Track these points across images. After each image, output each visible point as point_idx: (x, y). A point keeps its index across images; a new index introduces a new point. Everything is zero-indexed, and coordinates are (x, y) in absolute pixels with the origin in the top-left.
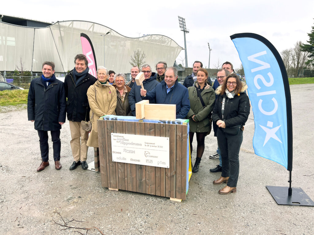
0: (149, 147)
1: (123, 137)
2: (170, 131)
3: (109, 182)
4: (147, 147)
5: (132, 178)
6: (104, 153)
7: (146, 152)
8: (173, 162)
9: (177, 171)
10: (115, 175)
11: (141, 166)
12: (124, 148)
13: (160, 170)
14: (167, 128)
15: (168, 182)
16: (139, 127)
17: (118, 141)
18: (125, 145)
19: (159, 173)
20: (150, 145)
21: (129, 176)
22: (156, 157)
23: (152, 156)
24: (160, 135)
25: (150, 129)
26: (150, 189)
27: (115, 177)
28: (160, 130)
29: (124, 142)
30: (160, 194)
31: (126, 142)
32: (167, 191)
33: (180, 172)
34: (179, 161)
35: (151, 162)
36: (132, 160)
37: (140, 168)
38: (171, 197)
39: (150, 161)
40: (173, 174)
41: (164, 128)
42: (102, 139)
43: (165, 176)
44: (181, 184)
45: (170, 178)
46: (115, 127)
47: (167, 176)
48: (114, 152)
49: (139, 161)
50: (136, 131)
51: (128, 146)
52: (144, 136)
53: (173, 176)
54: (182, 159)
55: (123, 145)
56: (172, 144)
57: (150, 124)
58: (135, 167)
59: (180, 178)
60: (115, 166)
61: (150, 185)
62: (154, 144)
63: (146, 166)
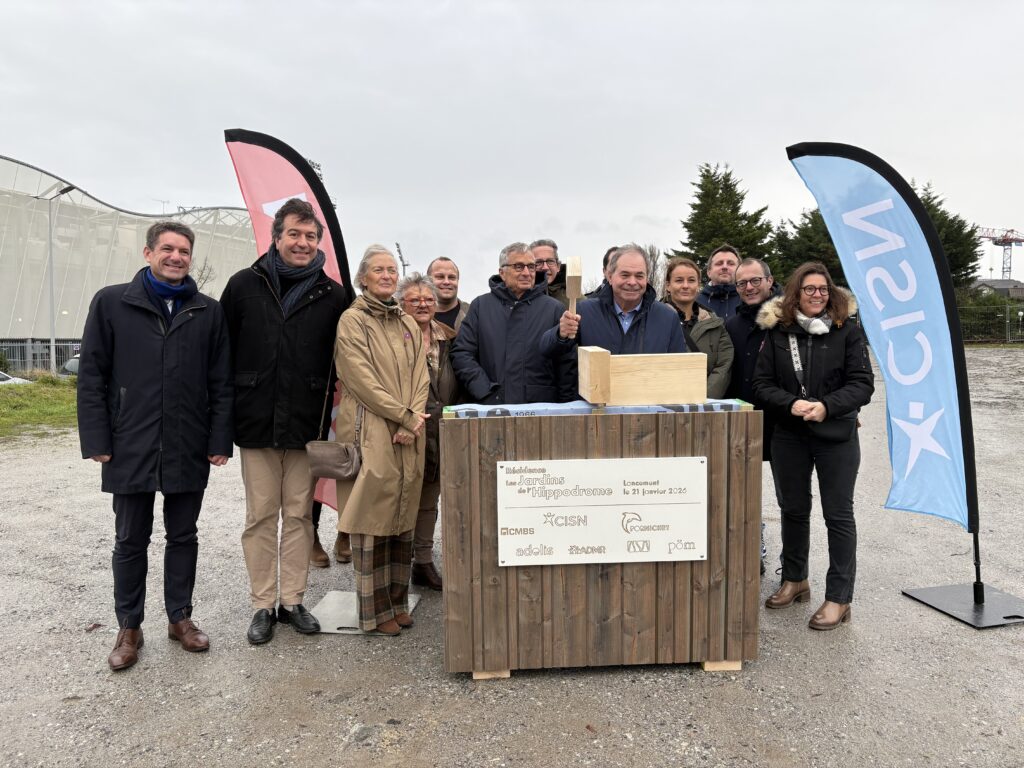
0: (639, 498)
1: (543, 471)
2: (708, 434)
3: (479, 647)
4: (630, 498)
5: (572, 618)
6: (462, 542)
7: (628, 517)
8: (719, 536)
9: (731, 567)
10: (504, 618)
11: (604, 566)
12: (546, 511)
13: (671, 573)
14: (699, 424)
15: (701, 607)
16: (600, 432)
17: (525, 487)
18: (552, 501)
19: (669, 583)
20: (641, 488)
21: (559, 612)
22: (662, 528)
23: (647, 528)
24: (676, 450)
25: (641, 436)
26: (636, 645)
27: (504, 626)
28: (674, 436)
29: (548, 487)
30: (671, 657)
31: (553, 487)
32: (695, 641)
33: (739, 567)
34: (739, 530)
35: (645, 549)
36: (573, 549)
37: (602, 576)
38: (708, 659)
39: (641, 544)
40: (718, 579)
41: (689, 426)
42: (458, 487)
43: (692, 589)
44: (744, 607)
45: (706, 595)
46: (512, 441)
47: (698, 589)
48: (507, 531)
49: (600, 550)
50: (590, 444)
51: (562, 500)
52: (618, 461)
53: (718, 585)
54: (746, 523)
55: (542, 501)
56: (714, 476)
57: (639, 418)
58: (583, 577)
59: (740, 589)
60: (504, 586)
61: (636, 630)
62: (654, 483)
63: (622, 564)
